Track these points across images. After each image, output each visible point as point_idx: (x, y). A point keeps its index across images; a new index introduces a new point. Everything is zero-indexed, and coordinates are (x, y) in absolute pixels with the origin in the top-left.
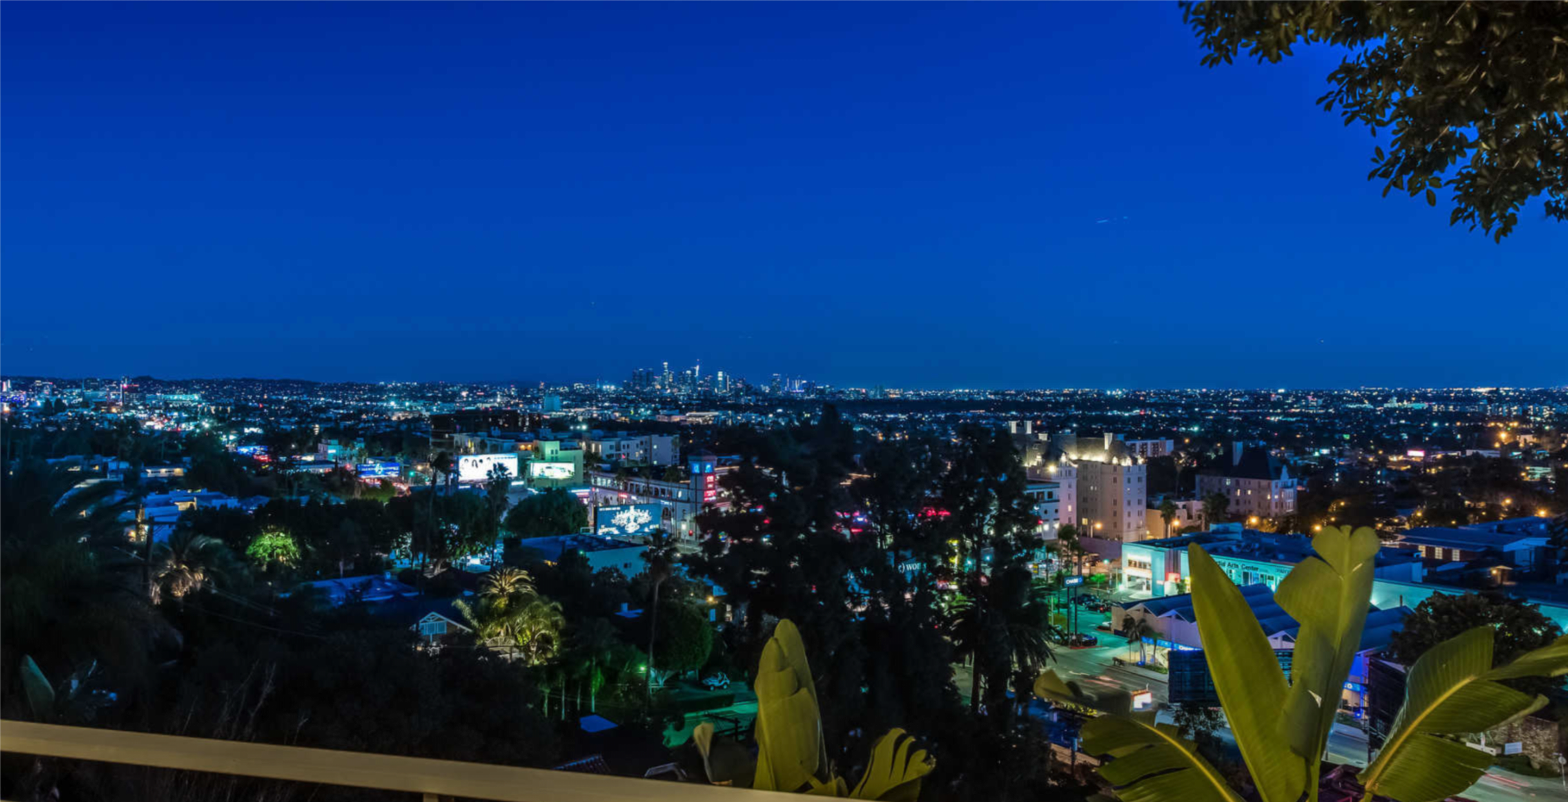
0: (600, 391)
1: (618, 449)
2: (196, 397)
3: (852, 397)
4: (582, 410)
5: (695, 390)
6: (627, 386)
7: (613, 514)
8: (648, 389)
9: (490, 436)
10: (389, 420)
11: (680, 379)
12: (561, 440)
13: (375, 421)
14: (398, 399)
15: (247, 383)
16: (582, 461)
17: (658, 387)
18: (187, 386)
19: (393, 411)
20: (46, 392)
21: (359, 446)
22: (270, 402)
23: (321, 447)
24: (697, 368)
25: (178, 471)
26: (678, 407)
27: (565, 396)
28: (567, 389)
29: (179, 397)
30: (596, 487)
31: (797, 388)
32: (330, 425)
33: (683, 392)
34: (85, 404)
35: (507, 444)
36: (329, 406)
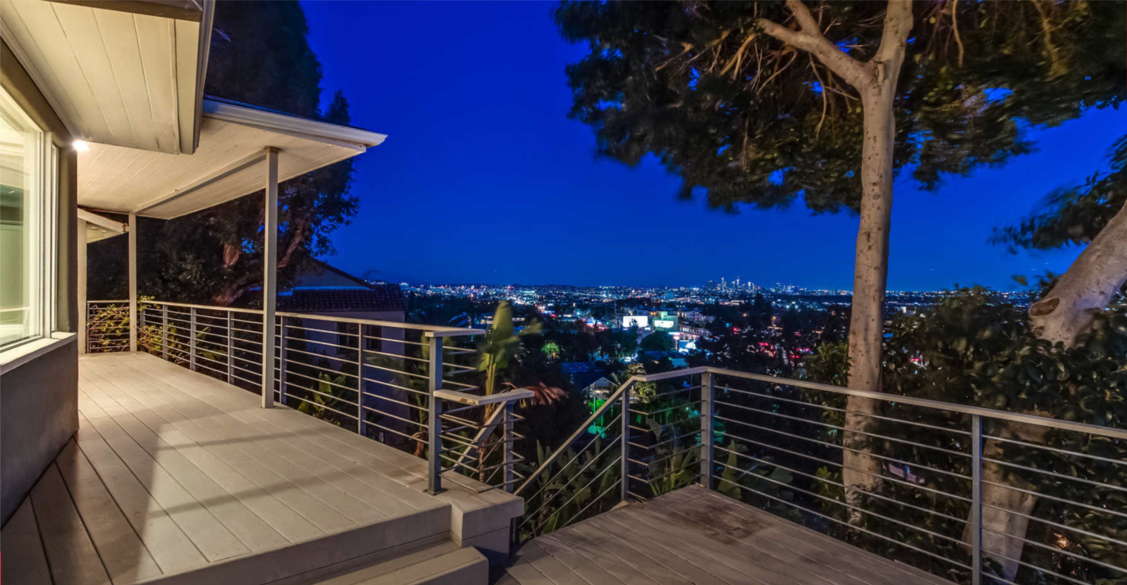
0: (692, 291)
1: (694, 316)
2: (533, 292)
3: (819, 294)
4: (683, 299)
5: (737, 290)
6: (704, 289)
7: (686, 343)
8: (714, 290)
9: (639, 309)
10: (602, 302)
11: (729, 285)
12: (668, 311)
13: (597, 302)
14: (607, 294)
15: (551, 286)
16: (677, 321)
17: (719, 289)
18: (530, 288)
19: (604, 298)
20: (485, 289)
21: (588, 312)
22: (559, 294)
23: (574, 311)
24: (738, 280)
25: (523, 319)
26: (728, 298)
27: (676, 293)
28: (677, 290)
29: (527, 292)
30: (682, 331)
31: (789, 289)
32: (579, 303)
33: (730, 291)
34: (496, 294)
35: (645, 312)
36: (580, 296)
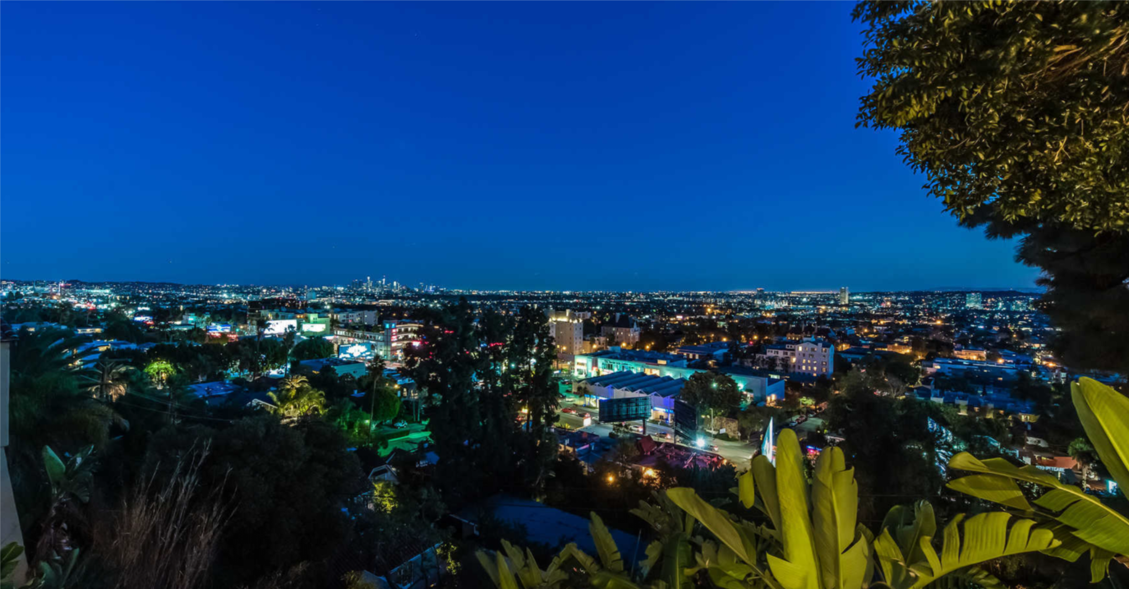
0: (336, 290)
1: (348, 317)
2: (108, 291)
3: (456, 294)
4: (326, 299)
5: (382, 290)
6: (349, 288)
7: (347, 348)
8: (360, 289)
9: (280, 311)
10: (223, 303)
11: (375, 285)
12: (319, 313)
13: (215, 304)
14: (229, 293)
15: (139, 284)
16: (329, 323)
17: (365, 288)
18: (102, 285)
19: (225, 299)
20: (9, 287)
21: (207, 316)
22: (153, 294)
23: (184, 317)
24: (384, 280)
25: (98, 330)
26: (375, 298)
27: (317, 292)
28: (319, 289)
29: (96, 291)
30: (337, 335)
31: (431, 289)
32: (190, 306)
33: (377, 291)
34: (36, 294)
35: (290, 315)
36: (187, 297)
